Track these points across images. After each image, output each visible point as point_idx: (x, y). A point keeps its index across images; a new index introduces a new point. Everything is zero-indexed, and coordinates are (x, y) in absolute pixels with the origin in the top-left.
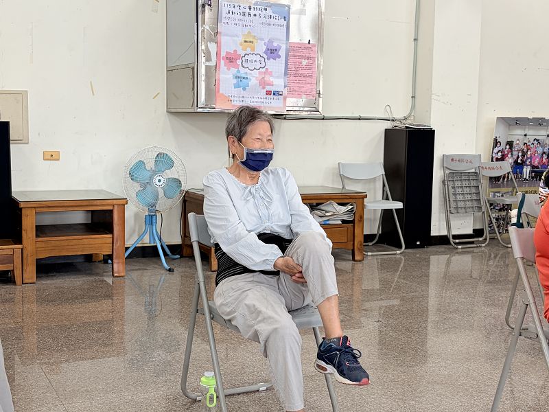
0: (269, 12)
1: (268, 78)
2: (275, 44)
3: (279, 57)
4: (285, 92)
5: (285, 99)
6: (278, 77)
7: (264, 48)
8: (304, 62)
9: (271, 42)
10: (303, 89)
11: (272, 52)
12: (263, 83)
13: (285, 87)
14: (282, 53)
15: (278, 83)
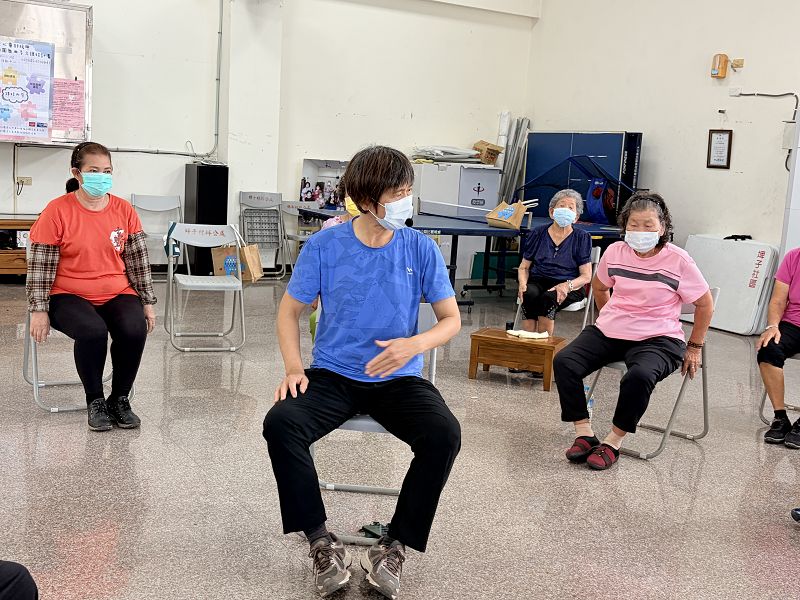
0: (32, 49)
1: (31, 111)
2: (39, 79)
3: (43, 91)
4: (50, 124)
5: (50, 130)
6: (43, 110)
7: (27, 82)
8: (71, 97)
9: (34, 77)
10: (70, 123)
11: (36, 87)
12: (26, 115)
13: (50, 119)
14: (47, 87)
15: (43, 116)
